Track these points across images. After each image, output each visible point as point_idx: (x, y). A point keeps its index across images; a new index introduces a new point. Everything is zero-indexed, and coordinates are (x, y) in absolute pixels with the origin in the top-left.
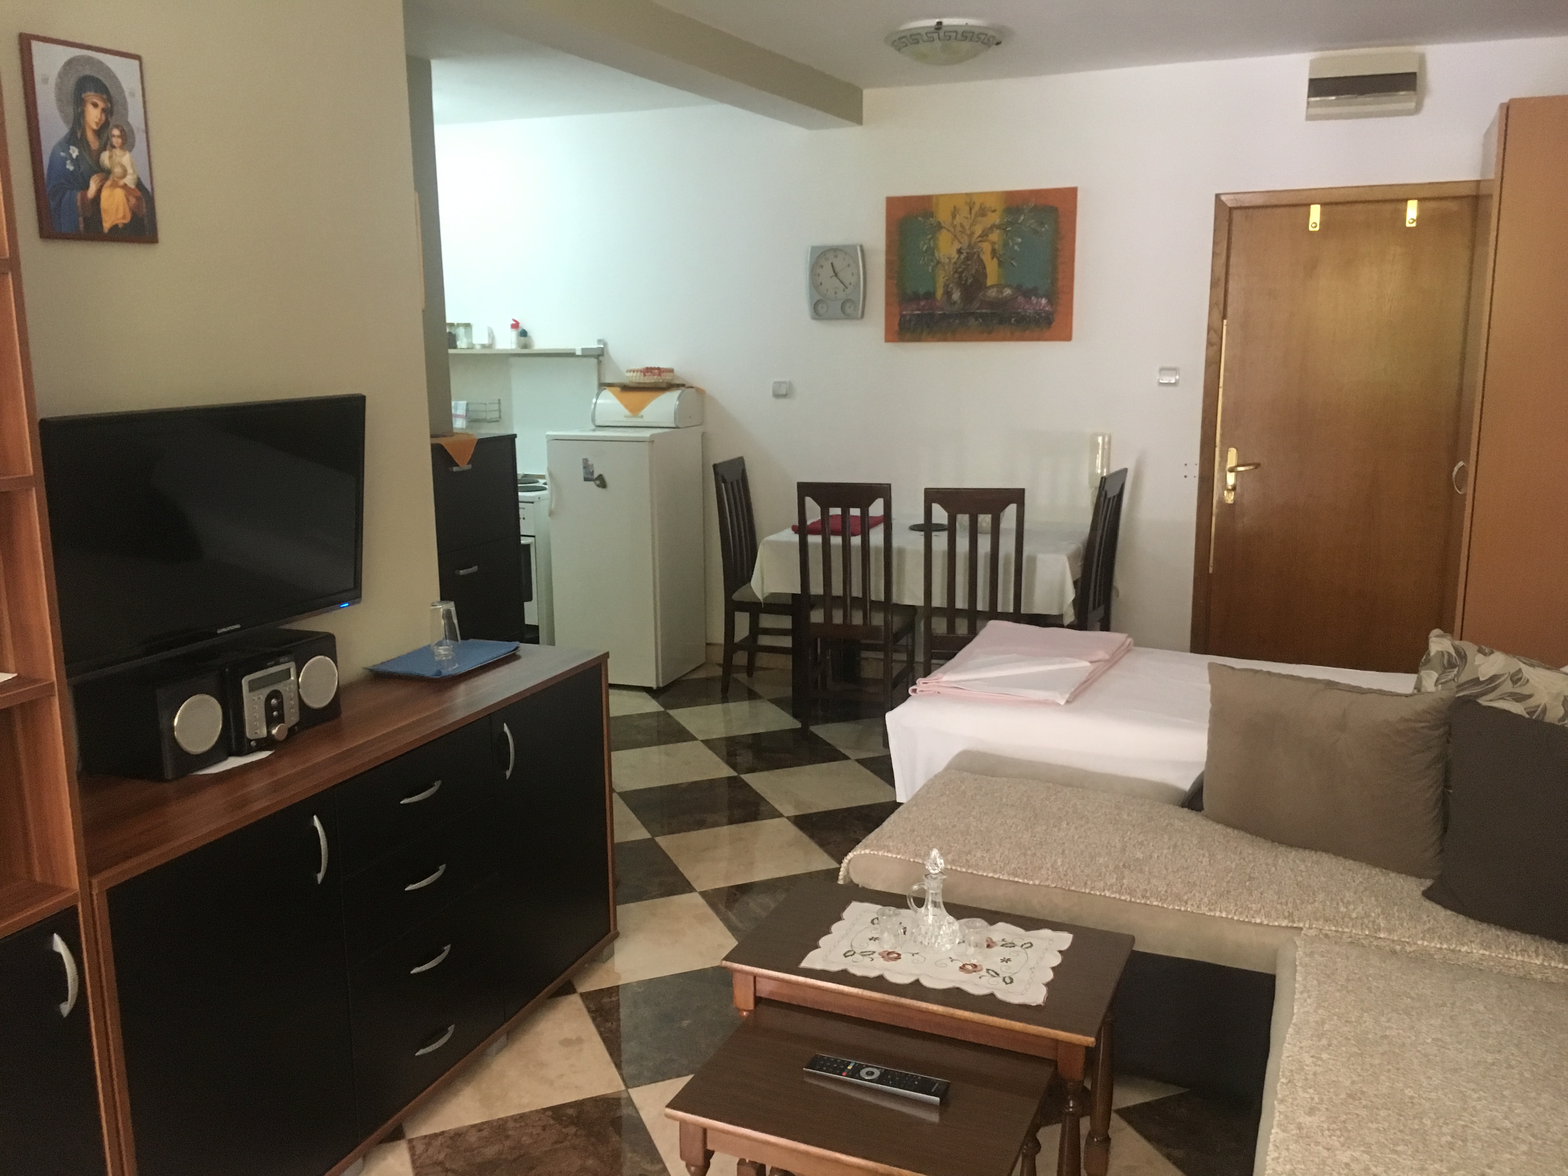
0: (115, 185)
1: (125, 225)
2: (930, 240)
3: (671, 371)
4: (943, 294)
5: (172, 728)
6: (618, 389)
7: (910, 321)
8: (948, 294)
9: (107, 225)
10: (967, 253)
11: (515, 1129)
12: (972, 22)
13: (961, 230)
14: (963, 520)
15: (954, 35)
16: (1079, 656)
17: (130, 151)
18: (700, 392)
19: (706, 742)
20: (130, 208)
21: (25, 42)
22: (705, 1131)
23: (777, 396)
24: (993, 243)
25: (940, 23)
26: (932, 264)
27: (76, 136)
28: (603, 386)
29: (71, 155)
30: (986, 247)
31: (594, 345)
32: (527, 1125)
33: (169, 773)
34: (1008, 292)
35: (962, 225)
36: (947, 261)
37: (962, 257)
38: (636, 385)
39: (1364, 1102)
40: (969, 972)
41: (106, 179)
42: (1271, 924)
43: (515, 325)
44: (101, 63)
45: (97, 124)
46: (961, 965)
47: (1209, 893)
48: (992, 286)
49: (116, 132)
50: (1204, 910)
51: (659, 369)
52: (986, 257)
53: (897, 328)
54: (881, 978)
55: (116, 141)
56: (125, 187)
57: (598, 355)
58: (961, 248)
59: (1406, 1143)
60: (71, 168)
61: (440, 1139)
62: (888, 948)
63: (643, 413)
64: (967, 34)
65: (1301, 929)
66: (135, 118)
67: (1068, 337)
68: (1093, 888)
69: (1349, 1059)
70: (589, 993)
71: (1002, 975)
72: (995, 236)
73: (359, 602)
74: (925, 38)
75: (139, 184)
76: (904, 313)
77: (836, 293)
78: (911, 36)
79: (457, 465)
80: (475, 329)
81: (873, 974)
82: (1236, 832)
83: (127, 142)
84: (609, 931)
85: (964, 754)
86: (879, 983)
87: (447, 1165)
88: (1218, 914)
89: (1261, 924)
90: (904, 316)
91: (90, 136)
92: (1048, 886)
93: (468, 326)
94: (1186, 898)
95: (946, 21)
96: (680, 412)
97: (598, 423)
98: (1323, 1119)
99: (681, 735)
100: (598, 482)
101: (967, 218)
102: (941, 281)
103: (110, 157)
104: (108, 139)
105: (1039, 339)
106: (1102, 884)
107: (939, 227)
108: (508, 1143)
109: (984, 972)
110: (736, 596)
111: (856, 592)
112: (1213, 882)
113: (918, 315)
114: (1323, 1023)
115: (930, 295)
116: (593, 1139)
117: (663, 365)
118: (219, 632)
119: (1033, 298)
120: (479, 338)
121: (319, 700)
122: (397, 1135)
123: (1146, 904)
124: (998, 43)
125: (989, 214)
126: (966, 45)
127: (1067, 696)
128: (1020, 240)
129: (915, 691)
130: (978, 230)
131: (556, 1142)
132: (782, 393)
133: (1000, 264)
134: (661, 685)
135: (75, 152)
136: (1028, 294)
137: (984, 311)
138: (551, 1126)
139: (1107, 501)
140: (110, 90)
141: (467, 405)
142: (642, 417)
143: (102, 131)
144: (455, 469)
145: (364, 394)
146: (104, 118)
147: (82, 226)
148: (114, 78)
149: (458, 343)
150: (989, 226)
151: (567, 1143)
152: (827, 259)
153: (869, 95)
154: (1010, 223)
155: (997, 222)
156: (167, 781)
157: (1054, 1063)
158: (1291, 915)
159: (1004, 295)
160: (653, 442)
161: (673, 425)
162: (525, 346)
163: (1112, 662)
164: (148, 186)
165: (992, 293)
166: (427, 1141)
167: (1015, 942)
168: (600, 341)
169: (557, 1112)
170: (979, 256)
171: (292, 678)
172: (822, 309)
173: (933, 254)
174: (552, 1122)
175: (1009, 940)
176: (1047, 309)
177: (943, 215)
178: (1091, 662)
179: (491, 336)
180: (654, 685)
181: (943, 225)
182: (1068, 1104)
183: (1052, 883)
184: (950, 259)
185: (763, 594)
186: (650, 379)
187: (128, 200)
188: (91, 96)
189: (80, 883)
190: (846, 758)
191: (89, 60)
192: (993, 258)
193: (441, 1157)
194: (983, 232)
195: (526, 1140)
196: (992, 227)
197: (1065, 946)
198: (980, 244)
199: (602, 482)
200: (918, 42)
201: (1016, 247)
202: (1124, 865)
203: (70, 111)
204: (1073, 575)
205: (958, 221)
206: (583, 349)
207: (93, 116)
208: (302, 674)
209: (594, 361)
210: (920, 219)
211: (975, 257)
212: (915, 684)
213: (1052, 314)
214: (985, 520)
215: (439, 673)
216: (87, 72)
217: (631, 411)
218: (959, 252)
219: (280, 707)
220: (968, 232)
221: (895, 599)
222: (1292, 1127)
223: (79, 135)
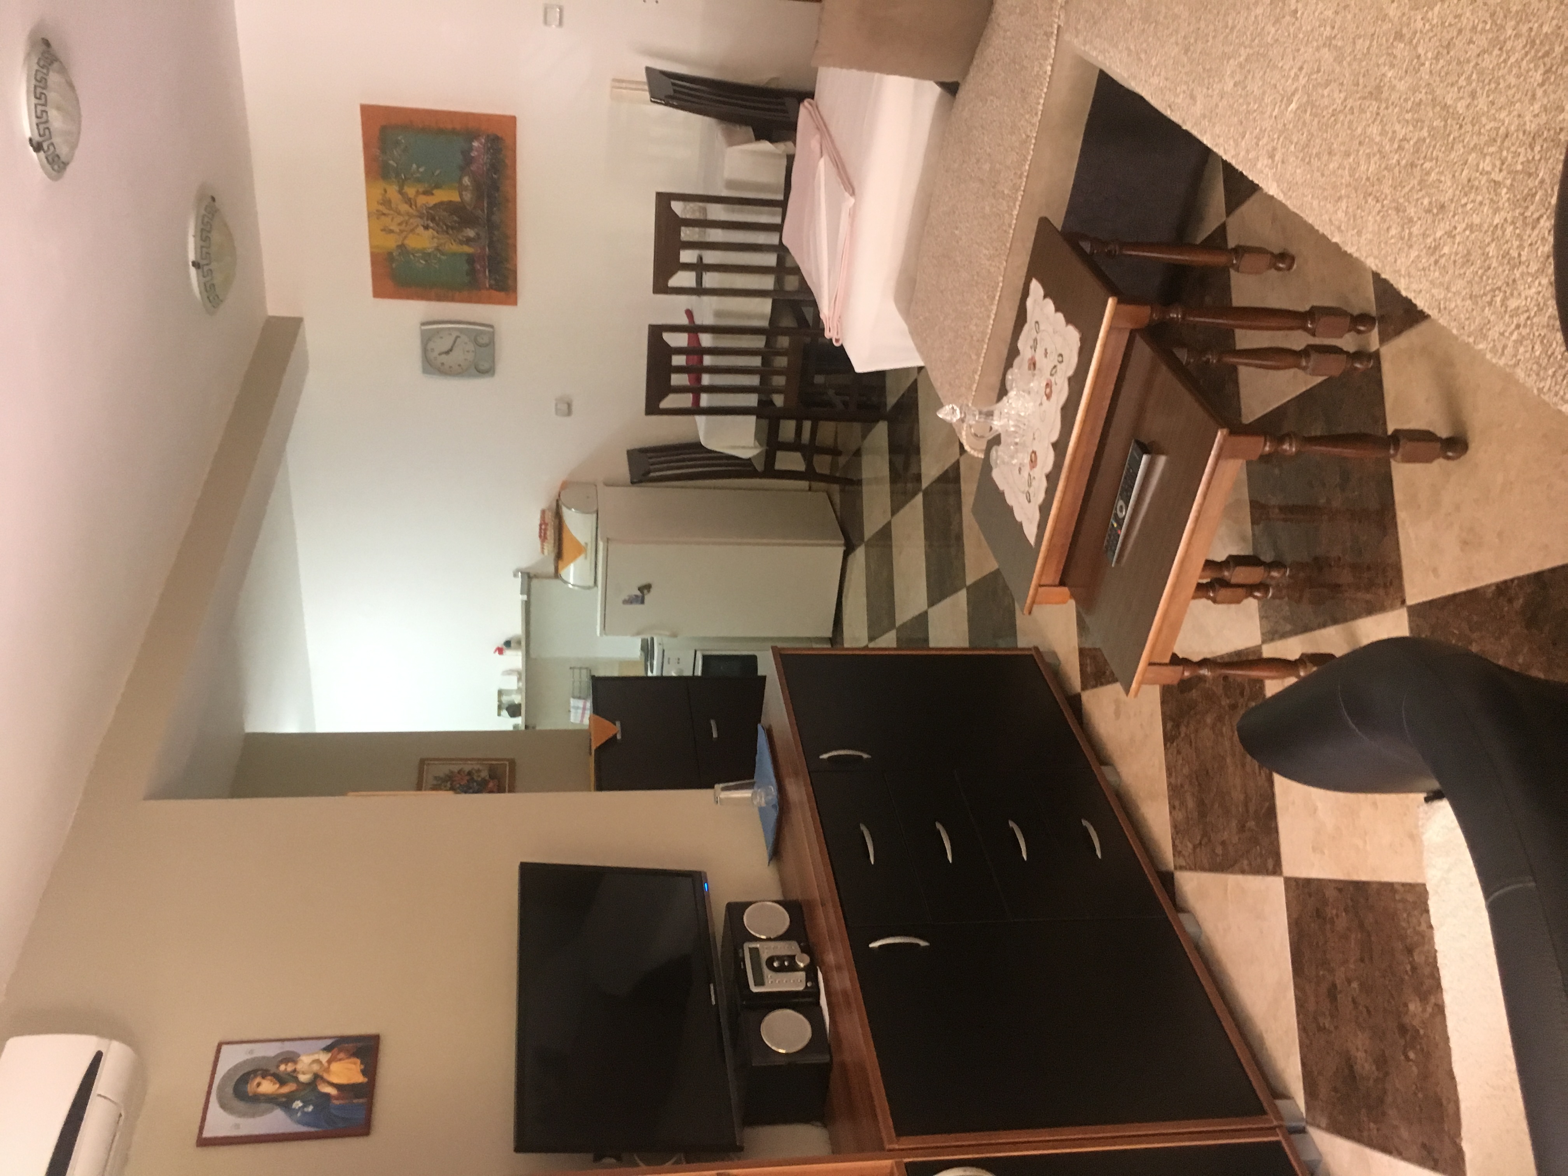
0: (327, 1070)
1: (362, 1063)
2: (414, 256)
3: (543, 512)
4: (470, 246)
5: (786, 1054)
6: (560, 562)
7: (495, 279)
8: (468, 241)
9: (360, 1079)
10: (427, 220)
11: (1176, 777)
12: (191, 231)
13: (404, 225)
14: (687, 256)
15: (204, 250)
16: (815, 167)
17: (299, 1056)
18: (565, 486)
19: (893, 513)
20: (348, 1058)
21: (204, 1142)
22: (1151, 664)
23: (569, 413)
24: (418, 192)
25: (194, 264)
26: (439, 255)
27: (284, 1103)
28: (557, 575)
29: (300, 1108)
30: (422, 200)
31: (519, 580)
32: (1175, 767)
33: (826, 1058)
34: (466, 181)
35: (400, 224)
36: (435, 240)
37: (431, 225)
38: (556, 547)
39: (1192, 41)
40: (1051, 391)
41: (322, 1078)
42: (1053, 56)
43: (500, 651)
44: (224, 1077)
45: (274, 1084)
46: (1045, 398)
47: (1022, 111)
48: (461, 196)
49: (282, 1067)
50: (1036, 120)
51: (541, 525)
52: (432, 201)
53: (502, 294)
54: (1048, 477)
55: (290, 1067)
56: (330, 1062)
57: (529, 578)
58: (423, 226)
59: (1226, 14)
60: (310, 1109)
61: (1177, 842)
62: (1027, 461)
63: (583, 543)
64: (204, 235)
65: (1059, 27)
66: (271, 1050)
67: (513, 120)
68: (1010, 226)
69: (1158, 38)
70: (1082, 682)
71: (1056, 363)
72: (411, 191)
73: (705, 873)
74: (208, 278)
75: (328, 1049)
76: (487, 285)
77: (468, 351)
78: (206, 291)
79: (615, 736)
80: (504, 687)
81: (1044, 484)
82: (976, 56)
83: (291, 1058)
84: (1032, 656)
85: (897, 301)
86: (1052, 478)
87: (1198, 842)
88: (1040, 107)
89: (1053, 66)
90: (491, 287)
91: (286, 1090)
92: (1005, 269)
93: (500, 693)
94: (1024, 136)
95: (192, 257)
96: (583, 509)
97: (592, 583)
98: (1199, 89)
99: (885, 534)
100: (645, 591)
101: (392, 219)
102: (455, 247)
103: (304, 1073)
104: (288, 1074)
105: (514, 151)
106: (1006, 215)
107: (402, 247)
108: (1186, 787)
109: (1053, 379)
110: (760, 467)
111: (756, 361)
112: (1013, 102)
113: (489, 271)
114: (1128, 49)
115: (471, 259)
116: (1192, 712)
117: (537, 522)
118: (714, 1003)
119: (472, 155)
120: (512, 683)
121: (782, 920)
122: (1168, 880)
123: (1027, 177)
124: (213, 199)
125: (388, 195)
126: (216, 237)
127: (847, 194)
128: (414, 166)
129: (837, 340)
130: (404, 207)
131: (1191, 745)
132: (567, 408)
133: (438, 186)
134: (843, 542)
135: (298, 1104)
136: (468, 160)
137: (485, 205)
138: (1177, 745)
139: (678, 95)
140: (246, 1071)
141: (574, 697)
142: (586, 544)
143: (281, 1080)
144: (619, 737)
145: (518, 864)
146: (269, 1078)
147: (361, 1101)
148: (236, 1068)
149: (516, 702)
150: (400, 196)
151: (1192, 736)
152: (435, 358)
153: (275, 308)
154: (398, 175)
155: (395, 188)
156: (831, 1060)
157: (1132, 333)
158: (1046, 34)
159: (469, 184)
160: (608, 539)
161: (595, 515)
162: (519, 643)
163: (823, 128)
164: (329, 1042)
165: (468, 196)
166: (1177, 854)
167: (1034, 337)
168: (515, 575)
169: (1169, 738)
170: (430, 208)
171: (758, 946)
172: (485, 366)
173: (429, 254)
174: (1175, 744)
175: (1031, 343)
176: (483, 141)
177: (391, 243)
178: (822, 156)
179: (510, 672)
180: (841, 550)
181: (400, 243)
182: (1173, 318)
183: (1002, 264)
184: (433, 238)
185: (755, 447)
186: (550, 533)
187: (340, 1060)
188: (251, 1088)
189: (886, 1159)
190: (916, 381)
191: (221, 1088)
192: (432, 194)
193: (1190, 846)
194: (406, 203)
195: (1186, 771)
196: (400, 192)
197: (1041, 292)
198: (419, 205)
199: (646, 588)
200: (213, 285)
201: (421, 170)
202: (994, 187)
203: (264, 1106)
204: (748, 141)
205: (394, 227)
206: (522, 593)
207: (267, 1087)
208: (758, 935)
209: (535, 582)
210: (394, 265)
211: (431, 211)
212: (831, 340)
213: (488, 136)
214: (687, 234)
215: (774, 806)
216: (230, 1090)
217: (580, 554)
218: (426, 228)
219: (781, 958)
220: (407, 218)
221: (764, 323)
222: (1203, 123)
223: (284, 1100)
